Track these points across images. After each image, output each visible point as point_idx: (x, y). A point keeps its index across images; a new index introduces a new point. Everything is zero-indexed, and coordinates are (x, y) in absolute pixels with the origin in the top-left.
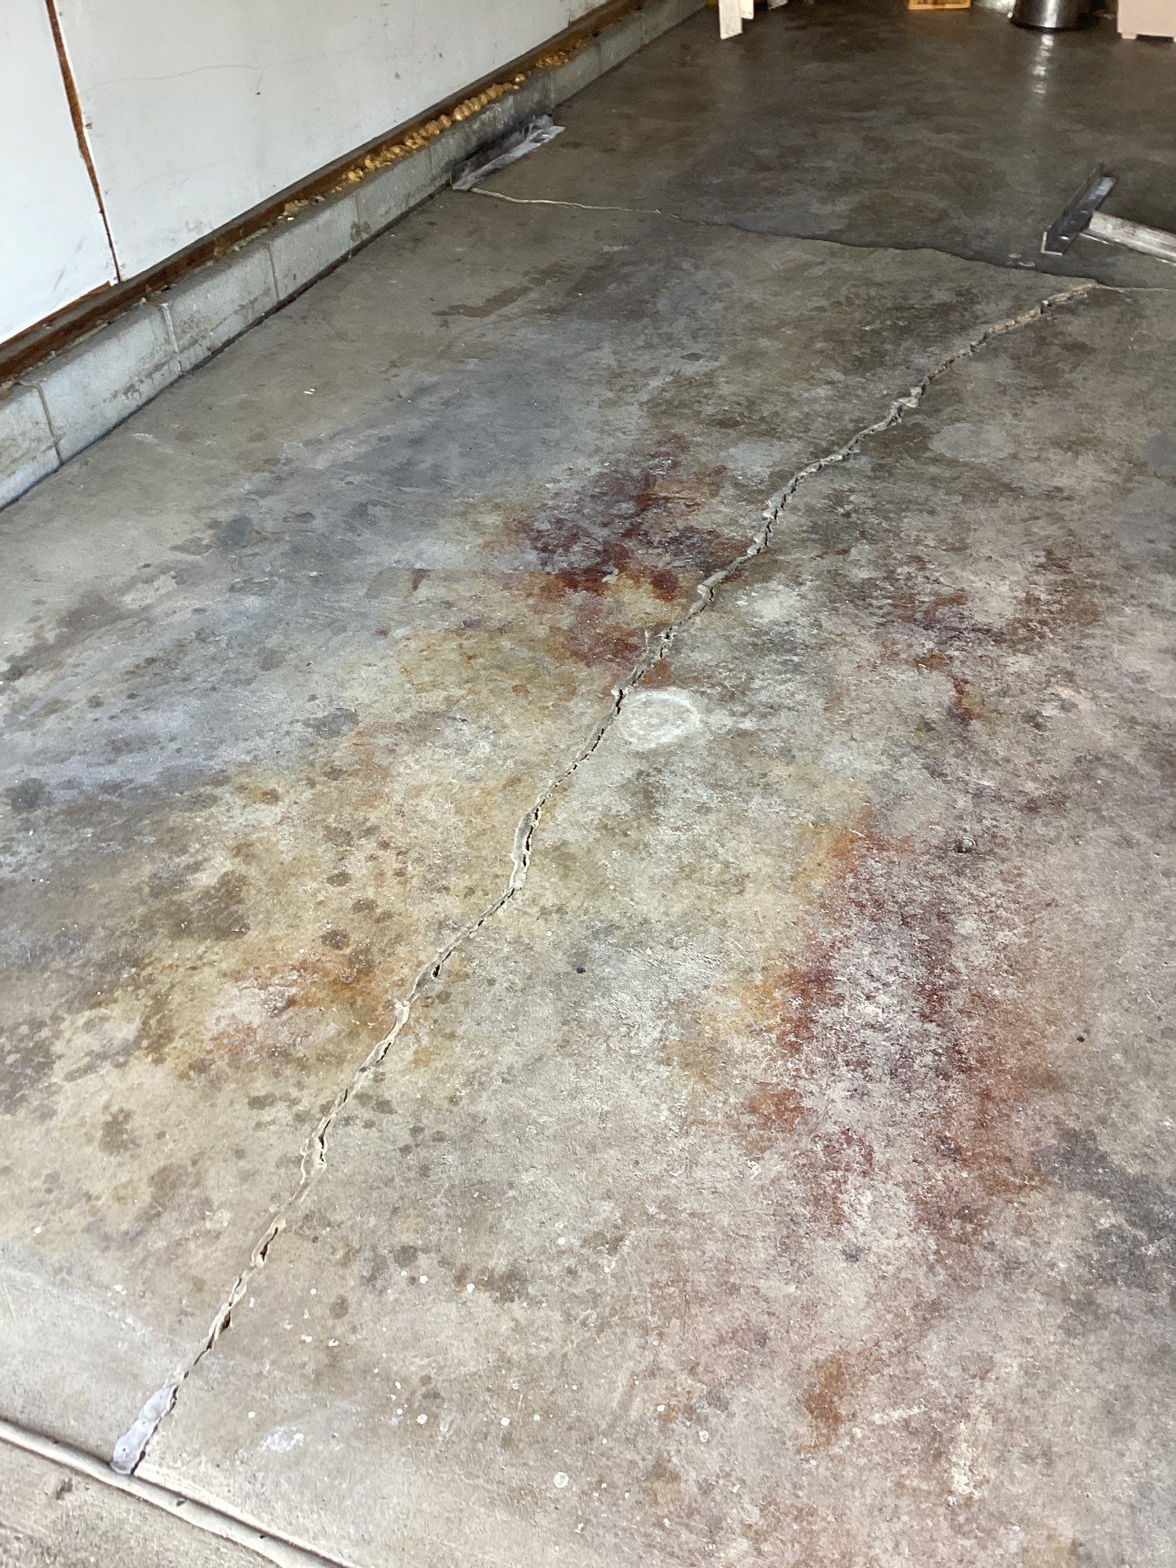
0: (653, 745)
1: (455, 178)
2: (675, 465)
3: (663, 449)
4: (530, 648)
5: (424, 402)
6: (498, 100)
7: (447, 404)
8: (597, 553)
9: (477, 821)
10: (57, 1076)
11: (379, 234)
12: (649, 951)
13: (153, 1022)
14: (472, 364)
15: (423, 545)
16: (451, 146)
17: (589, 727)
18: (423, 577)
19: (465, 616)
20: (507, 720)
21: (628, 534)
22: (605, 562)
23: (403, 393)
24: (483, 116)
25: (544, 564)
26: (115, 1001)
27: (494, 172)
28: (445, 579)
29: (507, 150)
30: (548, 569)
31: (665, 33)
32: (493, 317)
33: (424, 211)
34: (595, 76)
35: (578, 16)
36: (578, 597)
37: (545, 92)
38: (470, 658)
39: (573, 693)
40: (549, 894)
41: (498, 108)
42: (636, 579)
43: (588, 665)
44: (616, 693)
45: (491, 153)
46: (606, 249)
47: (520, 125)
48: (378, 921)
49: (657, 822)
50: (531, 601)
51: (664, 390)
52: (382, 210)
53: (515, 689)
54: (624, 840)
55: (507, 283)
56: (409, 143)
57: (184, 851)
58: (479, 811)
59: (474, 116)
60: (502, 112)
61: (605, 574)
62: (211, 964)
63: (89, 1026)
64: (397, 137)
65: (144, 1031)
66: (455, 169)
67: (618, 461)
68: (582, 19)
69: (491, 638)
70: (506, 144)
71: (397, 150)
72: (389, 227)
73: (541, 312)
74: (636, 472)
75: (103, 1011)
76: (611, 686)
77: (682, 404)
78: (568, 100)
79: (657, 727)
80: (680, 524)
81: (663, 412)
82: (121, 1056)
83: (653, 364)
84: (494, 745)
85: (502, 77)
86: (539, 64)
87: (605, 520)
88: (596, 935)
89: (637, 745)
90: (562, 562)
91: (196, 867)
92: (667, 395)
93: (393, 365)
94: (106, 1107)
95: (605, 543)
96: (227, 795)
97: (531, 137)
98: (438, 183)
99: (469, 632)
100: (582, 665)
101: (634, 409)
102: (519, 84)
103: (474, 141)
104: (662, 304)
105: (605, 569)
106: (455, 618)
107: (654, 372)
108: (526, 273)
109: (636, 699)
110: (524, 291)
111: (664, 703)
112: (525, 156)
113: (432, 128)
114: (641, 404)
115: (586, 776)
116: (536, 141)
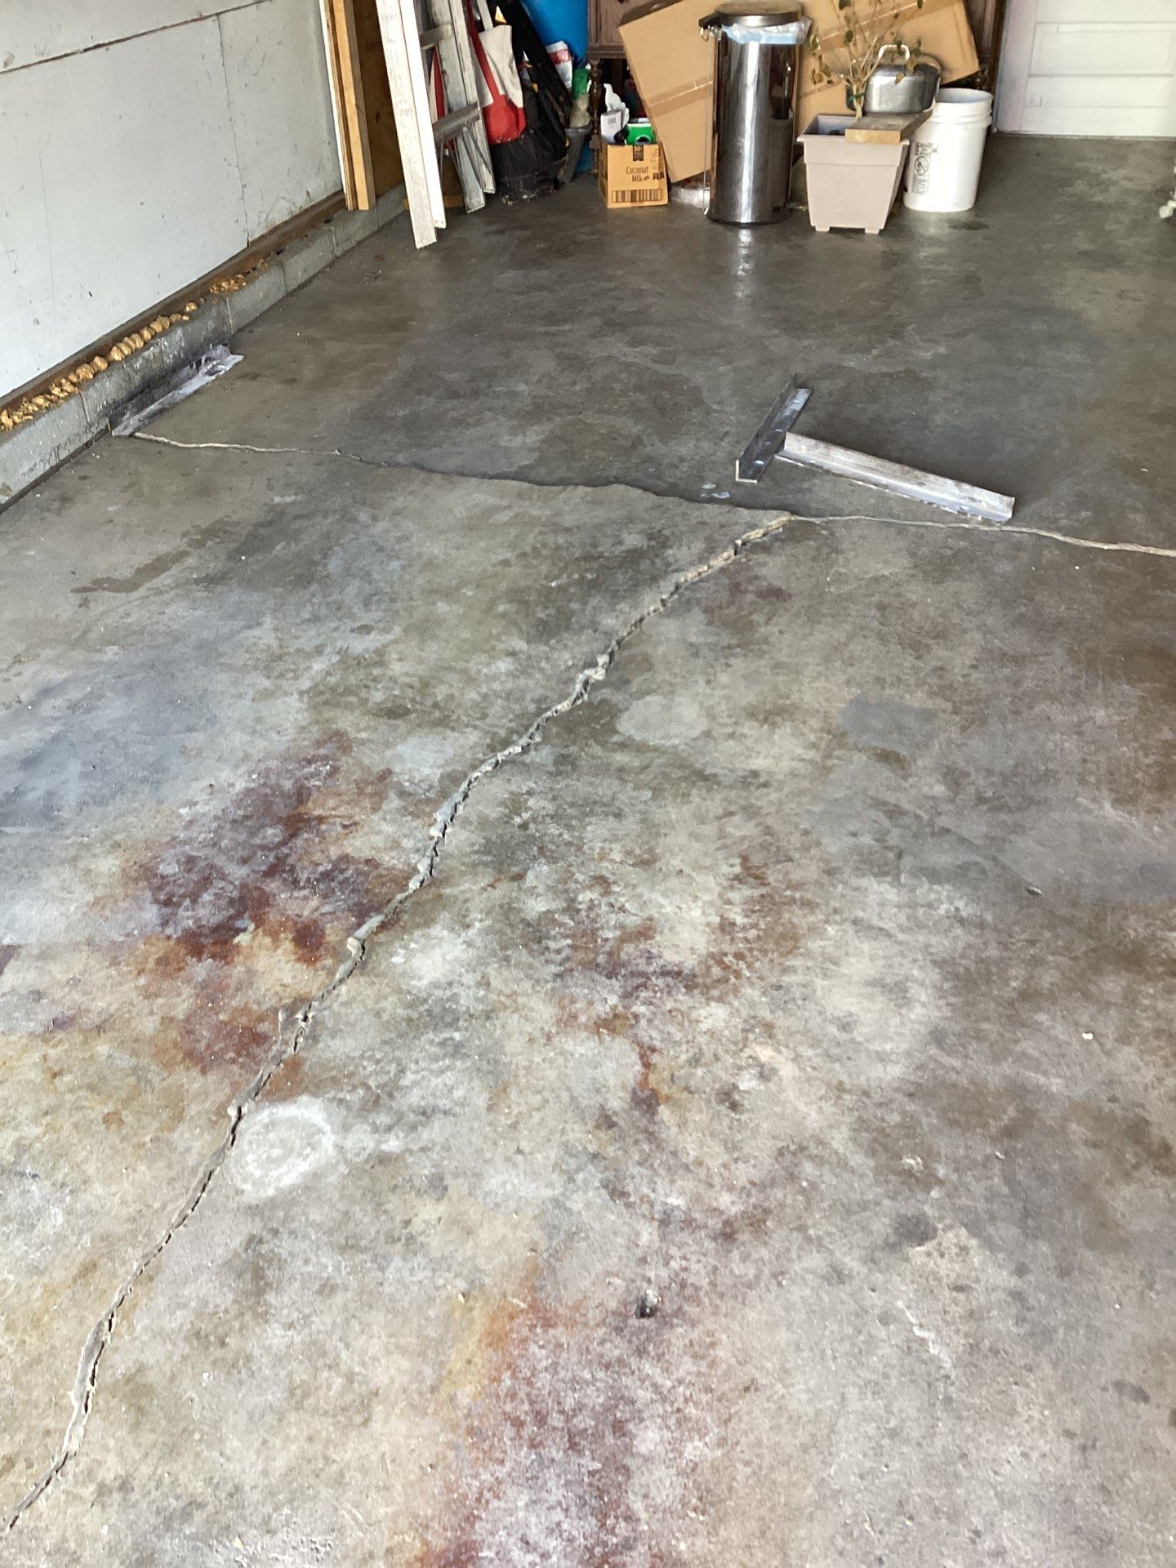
0: (271, 1192)
1: (114, 423)
2: (334, 771)
3: (322, 751)
4: (135, 1053)
5: (48, 708)
6: (165, 333)
7: (74, 707)
8: (232, 901)
9: (33, 1340)
11: (23, 494)
14: (111, 652)
15: (18, 909)
16: (108, 389)
17: (194, 1171)
18: (10, 957)
19: (56, 1012)
20: (91, 1170)
21: (271, 872)
22: (239, 915)
23: (24, 697)
24: (146, 354)
25: (165, 924)
27: (160, 412)
28: (39, 957)
29: (177, 387)
30: (169, 931)
31: (359, 243)
32: (142, 591)
33: (77, 463)
34: (280, 296)
35: (257, 236)
36: (201, 969)
37: (222, 318)
38: (55, 1075)
39: (178, 1117)
40: (112, 1457)
41: (164, 342)
42: (274, 935)
43: (204, 1072)
44: (232, 1112)
45: (156, 393)
46: (277, 500)
47: (192, 358)
49: (264, 1317)
50: (142, 981)
51: (328, 674)
53: (107, 1119)
54: (219, 1353)
55: (163, 548)
56: (56, 391)
58: (37, 1324)
59: (136, 353)
60: (171, 346)
61: (238, 931)
64: (42, 386)
66: (114, 413)
67: (268, 770)
68: (262, 237)
69: (85, 1042)
70: (175, 380)
71: (40, 400)
72: (34, 486)
73: (197, 582)
74: (288, 785)
76: (228, 1102)
77: (348, 691)
78: (249, 324)
79: (277, 1162)
80: (334, 852)
81: (326, 703)
83: (318, 642)
84: (69, 1212)
85: (169, 308)
86: (214, 290)
87: (245, 854)
88: (168, 1523)
89: (252, 1194)
90: (187, 918)
92: (332, 680)
93: (18, 660)
95: (244, 886)
97: (204, 370)
98: (94, 430)
99: (60, 1035)
100: (195, 1073)
101: (294, 701)
102: (189, 314)
103: (137, 379)
104: (334, 565)
105: (239, 924)
106: (44, 1014)
107: (319, 651)
108: (184, 535)
109: (260, 1117)
110: (182, 555)
111: (292, 1122)
112: (196, 392)
113: (84, 372)
114: (301, 693)
115: (180, 1257)
116: (210, 373)
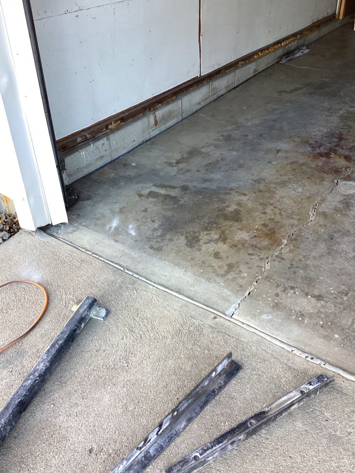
0: (348, 193)
1: (280, 60)
2: (348, 131)
3: (345, 127)
4: (311, 169)
5: (276, 112)
6: (293, 41)
7: (282, 113)
8: (328, 149)
9: (300, 205)
10: (201, 243)
11: (260, 72)
12: (350, 237)
13: (222, 236)
14: (288, 104)
15: (279, 144)
16: (280, 52)
17: (329, 188)
18: (279, 151)
19: (292, 161)
20: (306, 184)
21: (336, 146)
22: (331, 152)
23: (270, 110)
24: (289, 45)
25: (313, 151)
26: (213, 230)
27: (291, 59)
28: (286, 152)
29: (294, 55)
31: (337, 28)
32: (293, 94)
33: (271, 68)
34: (318, 38)
35: (315, 21)
36: (324, 159)
37: (305, 41)
38: (294, 170)
39: (324, 180)
40: (322, 222)
41: (293, 43)
42: (340, 156)
43: (327, 174)
44: (336, 181)
45: (290, 55)
46: (324, 80)
47: (298, 48)
48: (275, 223)
49: (350, 210)
50: (310, 159)
51: (344, 114)
52: (261, 67)
53: (308, 178)
54: (341, 213)
55: (297, 86)
56: (270, 50)
57: (225, 203)
58: (300, 203)
59: (287, 45)
60: (294, 45)
61: (331, 154)
62: (235, 226)
63: (207, 234)
64: (267, 48)
65: (220, 237)
66: (281, 58)
67: (332, 129)
68: (316, 22)
69: (300, 166)
70: (294, 53)
71: (267, 51)
72: (262, 71)
73: (307, 93)
74: (337, 132)
75: (210, 232)
76: (335, 179)
77: (349, 117)
78: (310, 43)
79: (349, 190)
80: (351, 145)
81: (344, 119)
82: (216, 241)
83: (340, 108)
84: (303, 189)
85: (294, 35)
86: (304, 33)
87: (330, 142)
88: (335, 232)
89: (343, 193)
90: (318, 151)
91: (228, 207)
92: (345, 115)
93: (267, 103)
94: (214, 250)
95: (330, 147)
96: (234, 193)
97: (300, 52)
98: (275, 61)
99: (294, 164)
100: (326, 174)
101: (336, 118)
102: (299, 37)
103: (286, 52)
104: (342, 94)
105: (330, 153)
106: (289, 161)
107: (340, 109)
108: (302, 84)
109: (342, 183)
110: (301, 88)
111: (350, 184)
112: (299, 56)
113: (276, 47)
114: (338, 117)
115: (329, 198)
116: (302, 53)
